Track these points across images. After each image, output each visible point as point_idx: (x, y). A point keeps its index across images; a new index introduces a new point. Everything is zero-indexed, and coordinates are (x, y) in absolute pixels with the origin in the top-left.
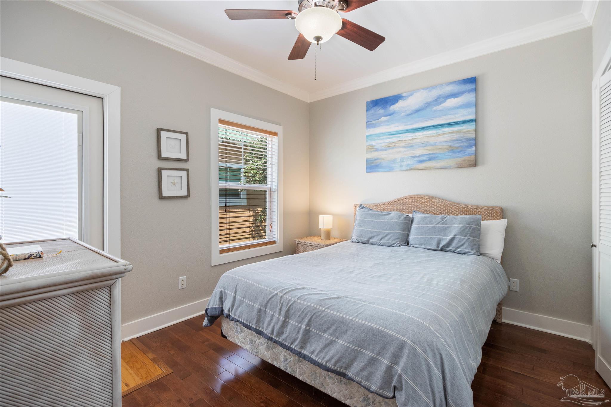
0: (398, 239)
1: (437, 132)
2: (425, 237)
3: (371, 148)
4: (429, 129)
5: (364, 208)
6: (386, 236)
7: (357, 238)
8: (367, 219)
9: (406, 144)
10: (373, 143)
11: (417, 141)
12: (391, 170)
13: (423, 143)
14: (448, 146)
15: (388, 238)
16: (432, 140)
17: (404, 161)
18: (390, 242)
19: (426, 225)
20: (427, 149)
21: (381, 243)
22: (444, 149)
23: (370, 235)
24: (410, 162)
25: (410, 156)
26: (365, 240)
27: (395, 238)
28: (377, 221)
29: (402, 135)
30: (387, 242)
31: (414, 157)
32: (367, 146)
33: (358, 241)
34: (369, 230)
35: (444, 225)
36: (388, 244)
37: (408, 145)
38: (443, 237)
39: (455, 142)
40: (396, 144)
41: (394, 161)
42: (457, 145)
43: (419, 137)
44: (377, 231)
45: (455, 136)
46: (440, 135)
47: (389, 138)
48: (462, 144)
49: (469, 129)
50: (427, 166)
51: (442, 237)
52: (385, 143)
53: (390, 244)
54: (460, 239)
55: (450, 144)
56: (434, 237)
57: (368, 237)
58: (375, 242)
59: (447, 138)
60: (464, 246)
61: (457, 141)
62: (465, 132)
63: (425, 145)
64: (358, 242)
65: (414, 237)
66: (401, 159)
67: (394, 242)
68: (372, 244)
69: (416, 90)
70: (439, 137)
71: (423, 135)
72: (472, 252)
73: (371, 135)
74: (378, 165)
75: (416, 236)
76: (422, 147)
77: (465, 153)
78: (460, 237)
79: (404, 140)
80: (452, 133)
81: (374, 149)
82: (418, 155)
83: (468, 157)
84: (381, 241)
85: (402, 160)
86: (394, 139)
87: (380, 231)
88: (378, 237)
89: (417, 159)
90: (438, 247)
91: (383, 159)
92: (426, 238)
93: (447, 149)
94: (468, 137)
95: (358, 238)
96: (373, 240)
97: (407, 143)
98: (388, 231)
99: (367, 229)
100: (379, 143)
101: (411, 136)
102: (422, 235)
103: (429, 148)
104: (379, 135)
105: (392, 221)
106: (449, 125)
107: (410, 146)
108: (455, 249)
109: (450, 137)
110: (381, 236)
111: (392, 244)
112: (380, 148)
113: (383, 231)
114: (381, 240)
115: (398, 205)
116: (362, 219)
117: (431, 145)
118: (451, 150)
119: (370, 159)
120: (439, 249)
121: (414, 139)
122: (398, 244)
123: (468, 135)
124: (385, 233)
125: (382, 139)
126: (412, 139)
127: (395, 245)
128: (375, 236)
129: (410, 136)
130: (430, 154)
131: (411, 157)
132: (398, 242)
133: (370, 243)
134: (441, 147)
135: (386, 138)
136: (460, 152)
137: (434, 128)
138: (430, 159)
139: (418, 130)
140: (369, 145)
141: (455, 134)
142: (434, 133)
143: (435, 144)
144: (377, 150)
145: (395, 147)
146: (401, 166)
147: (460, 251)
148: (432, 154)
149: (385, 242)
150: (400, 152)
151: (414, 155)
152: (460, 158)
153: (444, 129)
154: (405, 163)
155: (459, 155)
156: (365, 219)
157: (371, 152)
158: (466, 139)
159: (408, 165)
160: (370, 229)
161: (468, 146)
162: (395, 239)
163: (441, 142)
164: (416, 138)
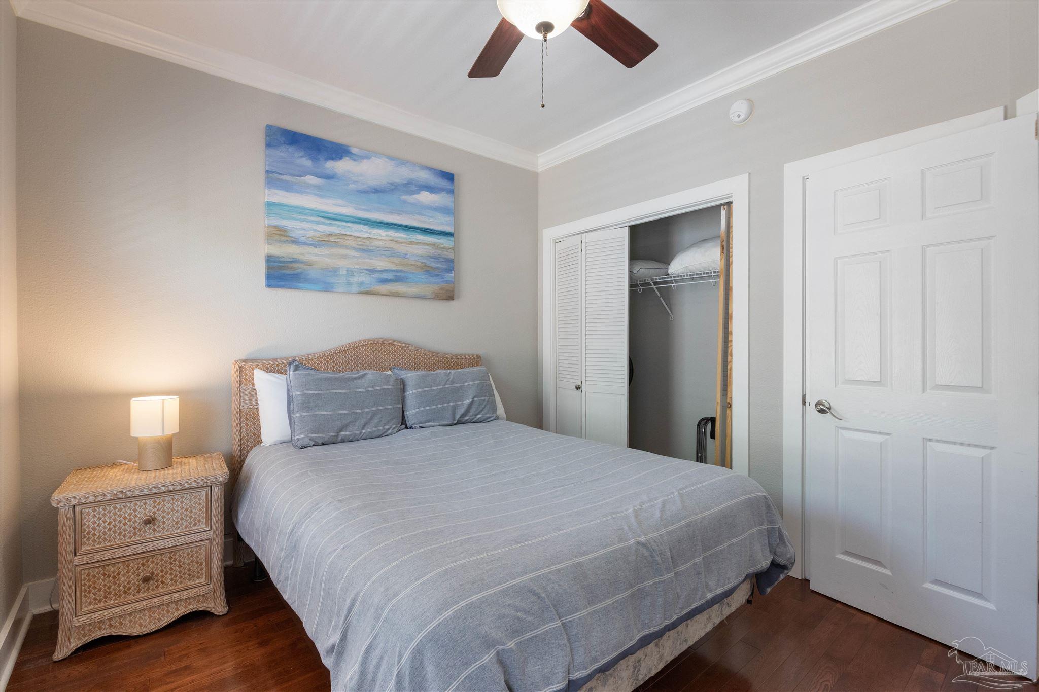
0: (392, 419)
1: (408, 237)
2: (433, 407)
3: (278, 234)
4: (394, 228)
5: (300, 368)
6: (371, 418)
7: (310, 435)
8: (322, 392)
9: (357, 245)
10: (285, 223)
11: (377, 243)
12: (327, 288)
13: (387, 249)
14: (422, 263)
15: (376, 421)
16: (402, 249)
17: (354, 276)
18: (381, 428)
19: (430, 389)
20: (393, 262)
21: (364, 434)
22: (417, 266)
23: (339, 424)
24: (366, 279)
25: (365, 267)
26: (331, 437)
27: (388, 419)
28: (345, 393)
29: (349, 224)
30: (376, 429)
31: (373, 271)
32: (269, 226)
33: (314, 441)
34: (333, 412)
35: (453, 385)
36: (377, 434)
37: (361, 247)
38: (458, 403)
39: (431, 260)
40: (339, 240)
41: (335, 271)
42: (434, 265)
43: (380, 238)
44: (353, 411)
45: (431, 251)
46: (412, 243)
47: (323, 223)
48: (439, 265)
49: (447, 246)
50: (394, 291)
51: (456, 403)
52: (316, 230)
53: (381, 433)
54: (480, 402)
55: (425, 261)
56: (446, 405)
57: (336, 429)
58: (351, 435)
59: (420, 250)
60: (485, 411)
61: (434, 258)
62: (444, 248)
63: (390, 253)
64: (313, 445)
65: (415, 410)
66: (347, 271)
67: (387, 427)
68: (343, 441)
69: (378, 154)
70: (410, 246)
71: (387, 236)
72: (493, 417)
73: (280, 205)
74: (297, 274)
75: (418, 410)
76: (386, 256)
77: (443, 279)
78: (479, 399)
79: (355, 236)
80: (428, 244)
81: (288, 239)
82: (379, 268)
83: (446, 285)
84: (364, 431)
85: (350, 272)
86: (334, 228)
87: (357, 411)
88: (357, 424)
89: (376, 275)
90: (454, 419)
91: (309, 264)
92: (435, 409)
93: (422, 268)
94: (446, 257)
95: (314, 435)
96: (347, 433)
97: (360, 243)
98: (373, 409)
99: (328, 413)
100: (297, 226)
101: (367, 232)
102: (428, 405)
103: (396, 260)
104: (301, 211)
105: (375, 388)
106: (424, 231)
107: (365, 250)
108: (473, 417)
109: (425, 250)
110: (363, 421)
111: (384, 431)
112: (302, 239)
113: (363, 411)
114: (363, 428)
115: (346, 357)
116: (311, 392)
117: (398, 256)
118: (427, 271)
119: (278, 257)
120: (456, 422)
121: (372, 238)
122: (394, 428)
123: (446, 253)
124: (367, 413)
125: (307, 221)
126: (367, 237)
127: (390, 431)
128: (349, 423)
129: (364, 231)
130: (397, 271)
131: (367, 270)
132: (394, 426)
133: (340, 438)
134: (413, 263)
135: (318, 223)
136: (437, 275)
137: (404, 229)
138: (397, 280)
139: (380, 224)
140: (275, 227)
141: (430, 248)
142: (404, 238)
143: (405, 256)
144: (295, 242)
145: (336, 245)
146: (349, 284)
147: (480, 417)
148: (401, 271)
149: (372, 430)
150: (345, 257)
151: (371, 268)
152: (438, 284)
153: (417, 236)
154: (355, 279)
155: (436, 281)
156: (317, 392)
157: (280, 242)
158: (445, 258)
159: (362, 284)
160: (334, 410)
161: (446, 269)
162: (388, 422)
163: (413, 255)
164: (375, 239)
